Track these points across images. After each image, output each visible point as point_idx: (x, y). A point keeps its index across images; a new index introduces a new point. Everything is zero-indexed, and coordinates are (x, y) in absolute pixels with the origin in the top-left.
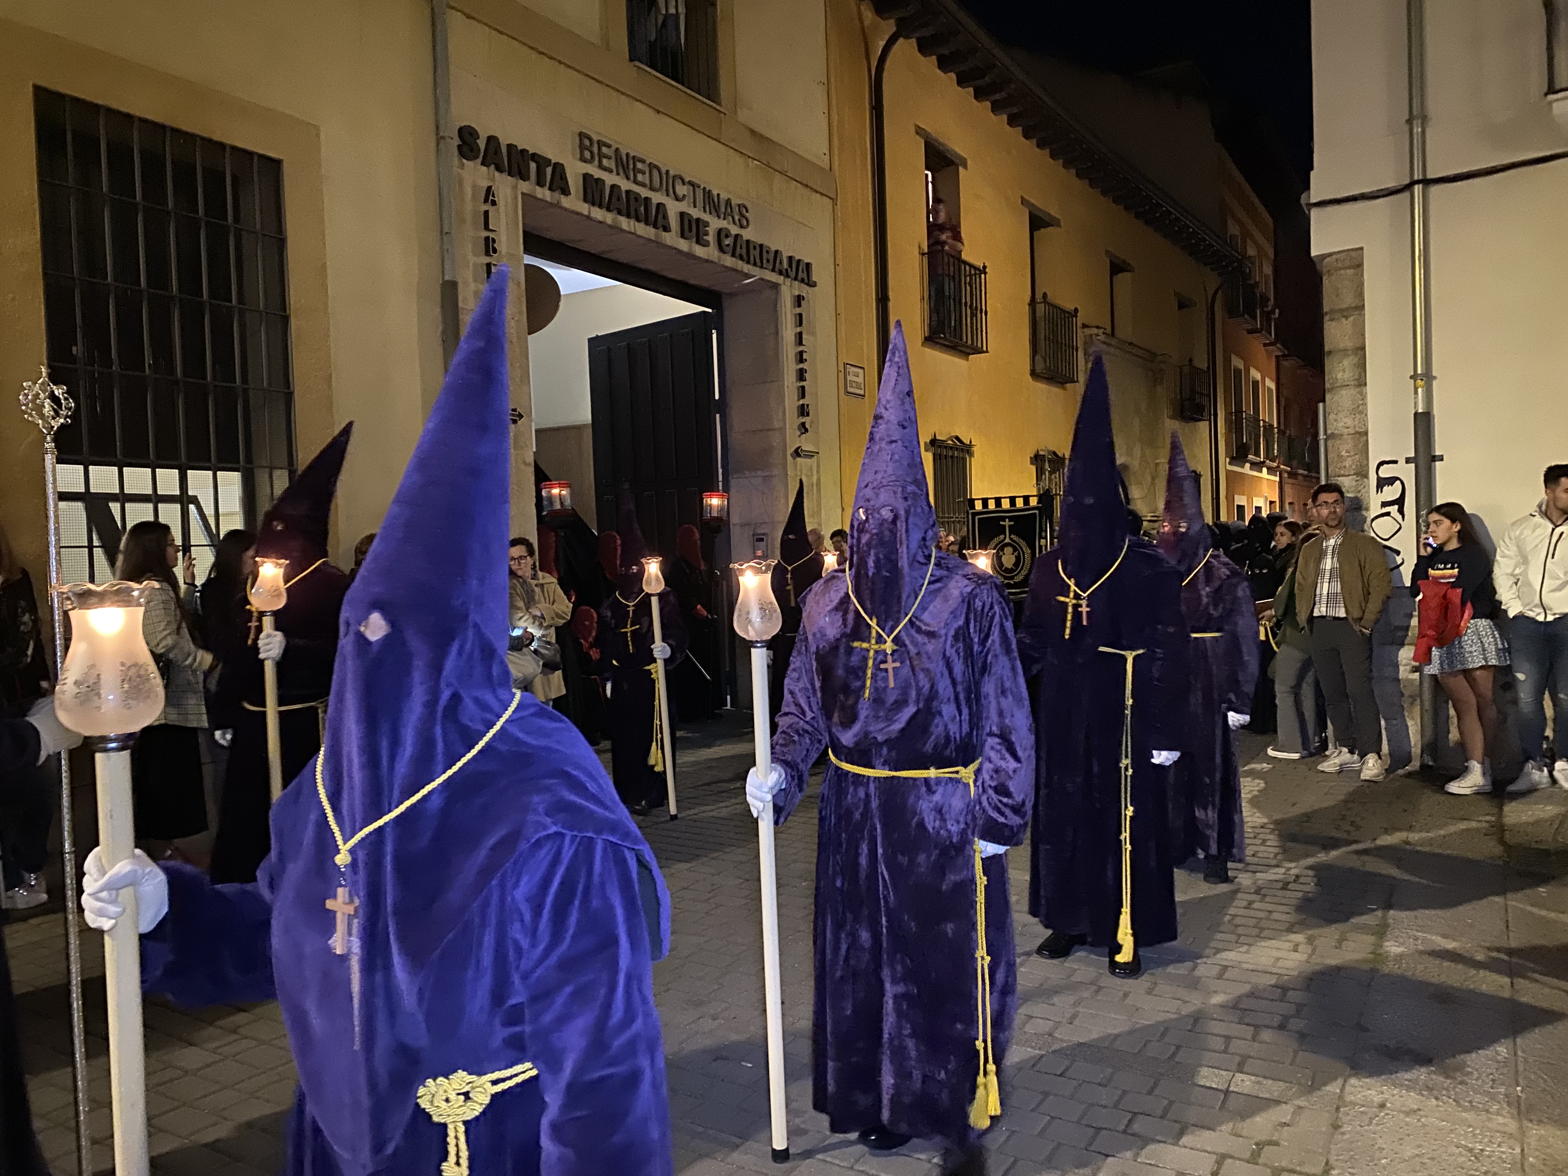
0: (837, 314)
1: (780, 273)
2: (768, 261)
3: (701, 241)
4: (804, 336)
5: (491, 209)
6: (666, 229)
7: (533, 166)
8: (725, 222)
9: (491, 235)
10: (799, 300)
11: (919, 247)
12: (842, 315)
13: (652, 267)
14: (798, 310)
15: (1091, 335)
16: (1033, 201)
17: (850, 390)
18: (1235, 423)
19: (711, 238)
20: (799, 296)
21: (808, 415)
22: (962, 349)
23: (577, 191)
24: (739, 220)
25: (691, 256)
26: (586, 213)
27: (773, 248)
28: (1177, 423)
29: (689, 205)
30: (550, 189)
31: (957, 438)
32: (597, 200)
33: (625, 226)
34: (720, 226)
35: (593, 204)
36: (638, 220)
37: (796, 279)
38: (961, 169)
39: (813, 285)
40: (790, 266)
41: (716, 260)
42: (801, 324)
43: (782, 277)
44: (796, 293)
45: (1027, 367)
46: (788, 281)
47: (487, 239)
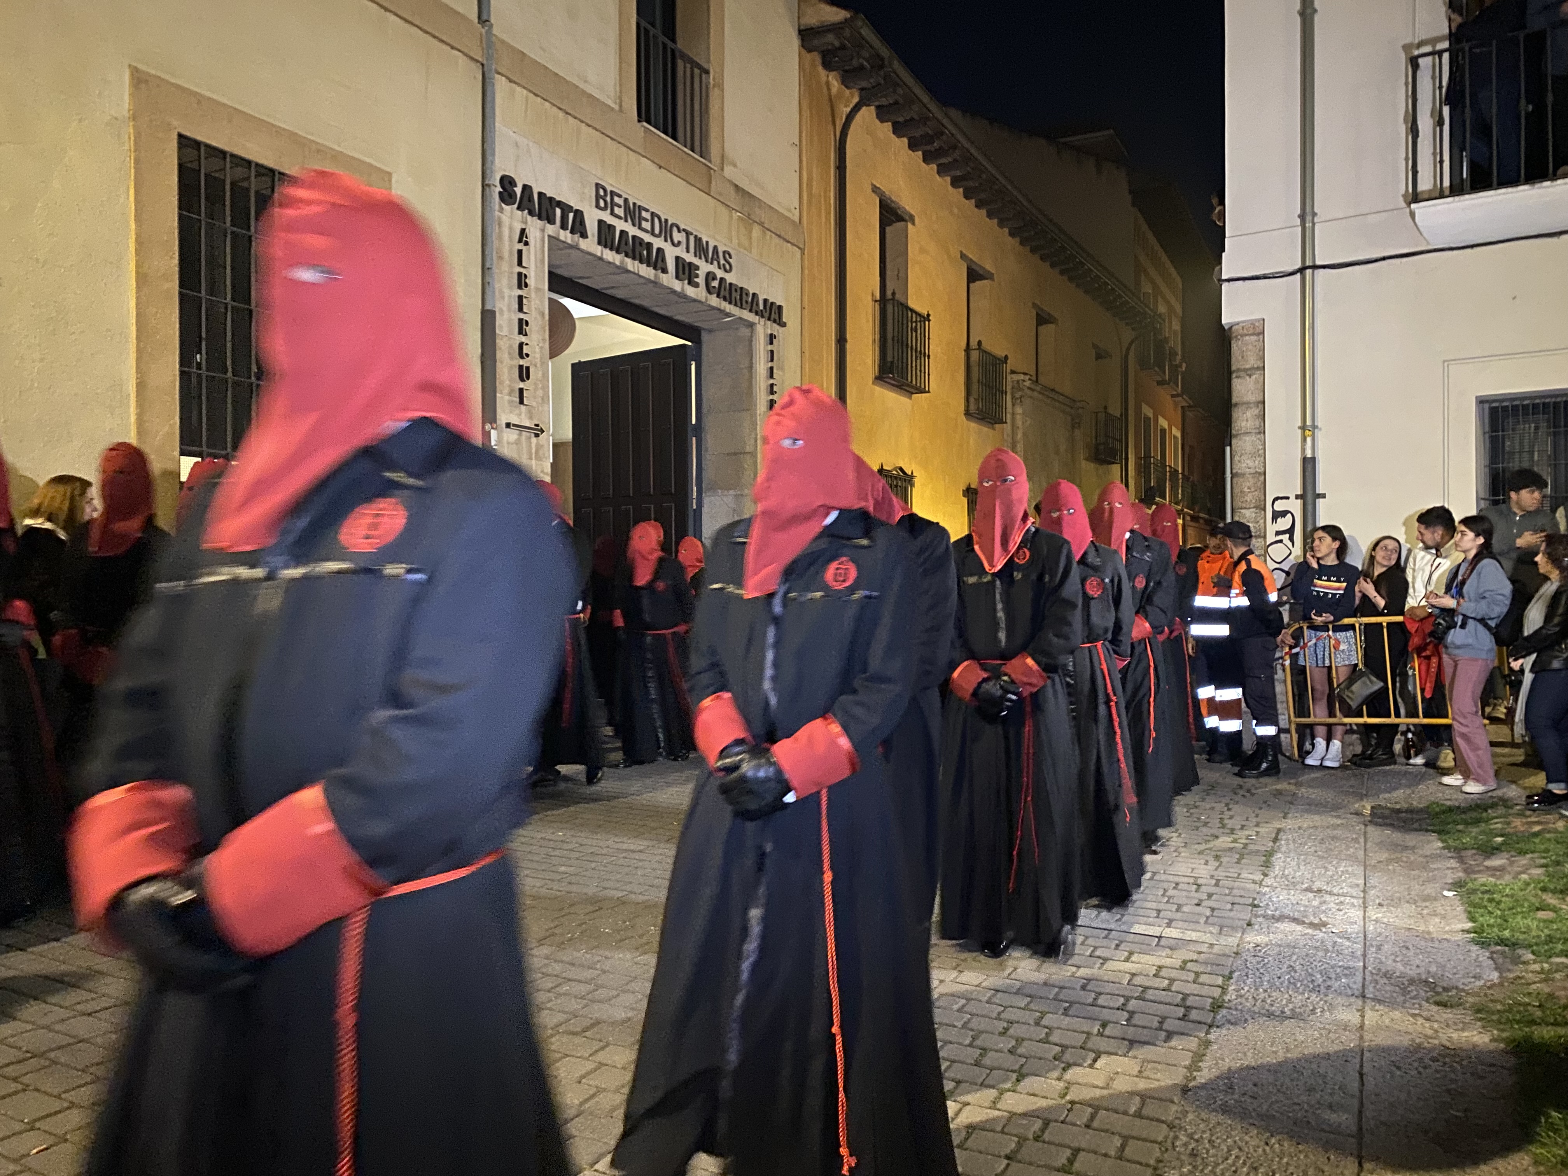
0: (802, 352)
1: (757, 314)
2: (747, 302)
3: (693, 283)
4: (775, 371)
5: (524, 248)
6: (664, 271)
7: (558, 211)
8: (712, 266)
9: (524, 271)
10: (772, 338)
11: (873, 294)
12: (807, 354)
13: (646, 303)
14: (770, 347)
15: (1018, 381)
16: (971, 256)
18: (1144, 467)
19: (701, 280)
20: (771, 335)
22: (906, 388)
23: (593, 235)
24: (724, 265)
25: (682, 296)
26: (599, 254)
27: (752, 291)
28: (1092, 465)
29: (683, 250)
30: (572, 232)
31: (901, 469)
32: (609, 244)
33: (630, 268)
34: (709, 270)
35: (605, 247)
36: (641, 262)
37: (769, 319)
38: (910, 226)
39: (784, 325)
40: (765, 307)
41: (703, 300)
42: (772, 360)
43: (758, 317)
44: (769, 332)
45: (962, 408)
46: (762, 321)
47: (520, 274)
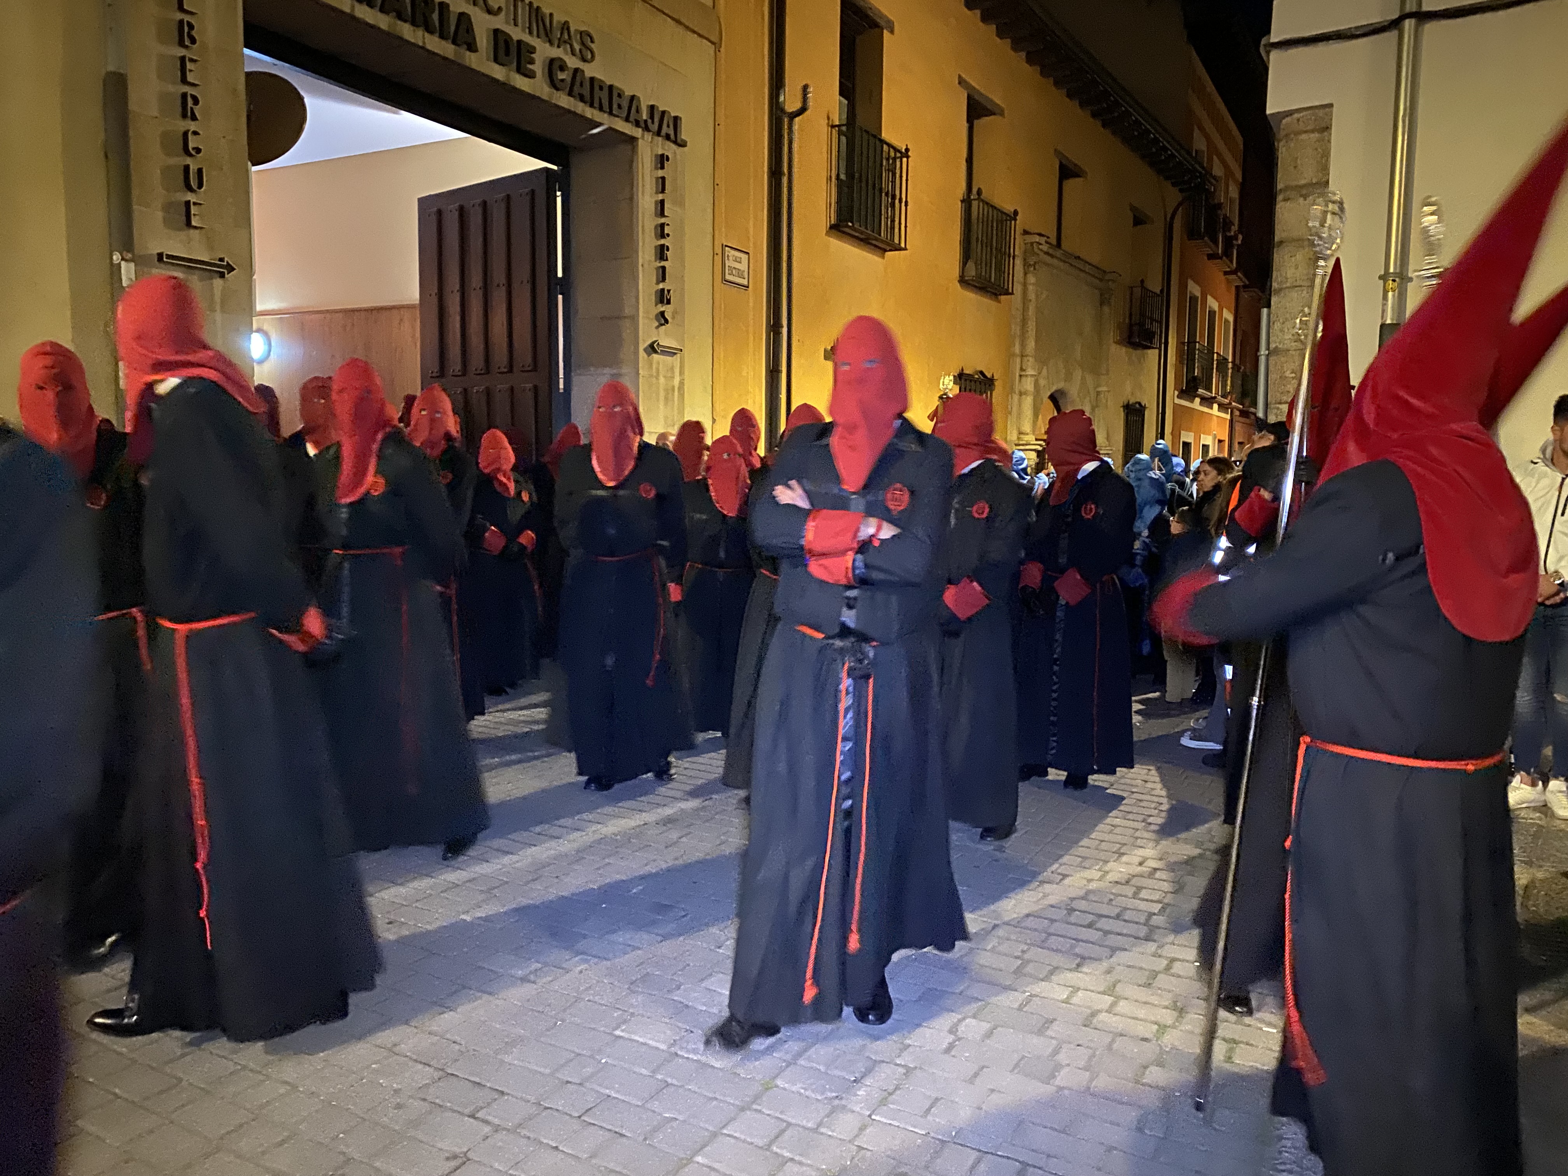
0: (715, 185)
1: (637, 124)
2: (620, 107)
3: (522, 71)
4: (667, 206)
6: (472, 48)
8: (560, 50)
9: (187, 18)
10: (662, 161)
12: (721, 186)
14: (660, 173)
15: (1032, 244)
16: (972, 82)
17: (728, 277)
18: (1187, 355)
19: (538, 67)
20: (662, 156)
21: (669, 302)
22: (874, 242)
24: (580, 50)
27: (628, 93)
28: (1124, 349)
29: (507, 23)
33: (408, 36)
34: (553, 55)
36: (429, 30)
37: (658, 134)
39: (683, 144)
40: (652, 117)
41: (545, 97)
42: (663, 190)
43: (640, 130)
44: (658, 151)
45: (956, 272)
46: (648, 136)
47: (181, 22)
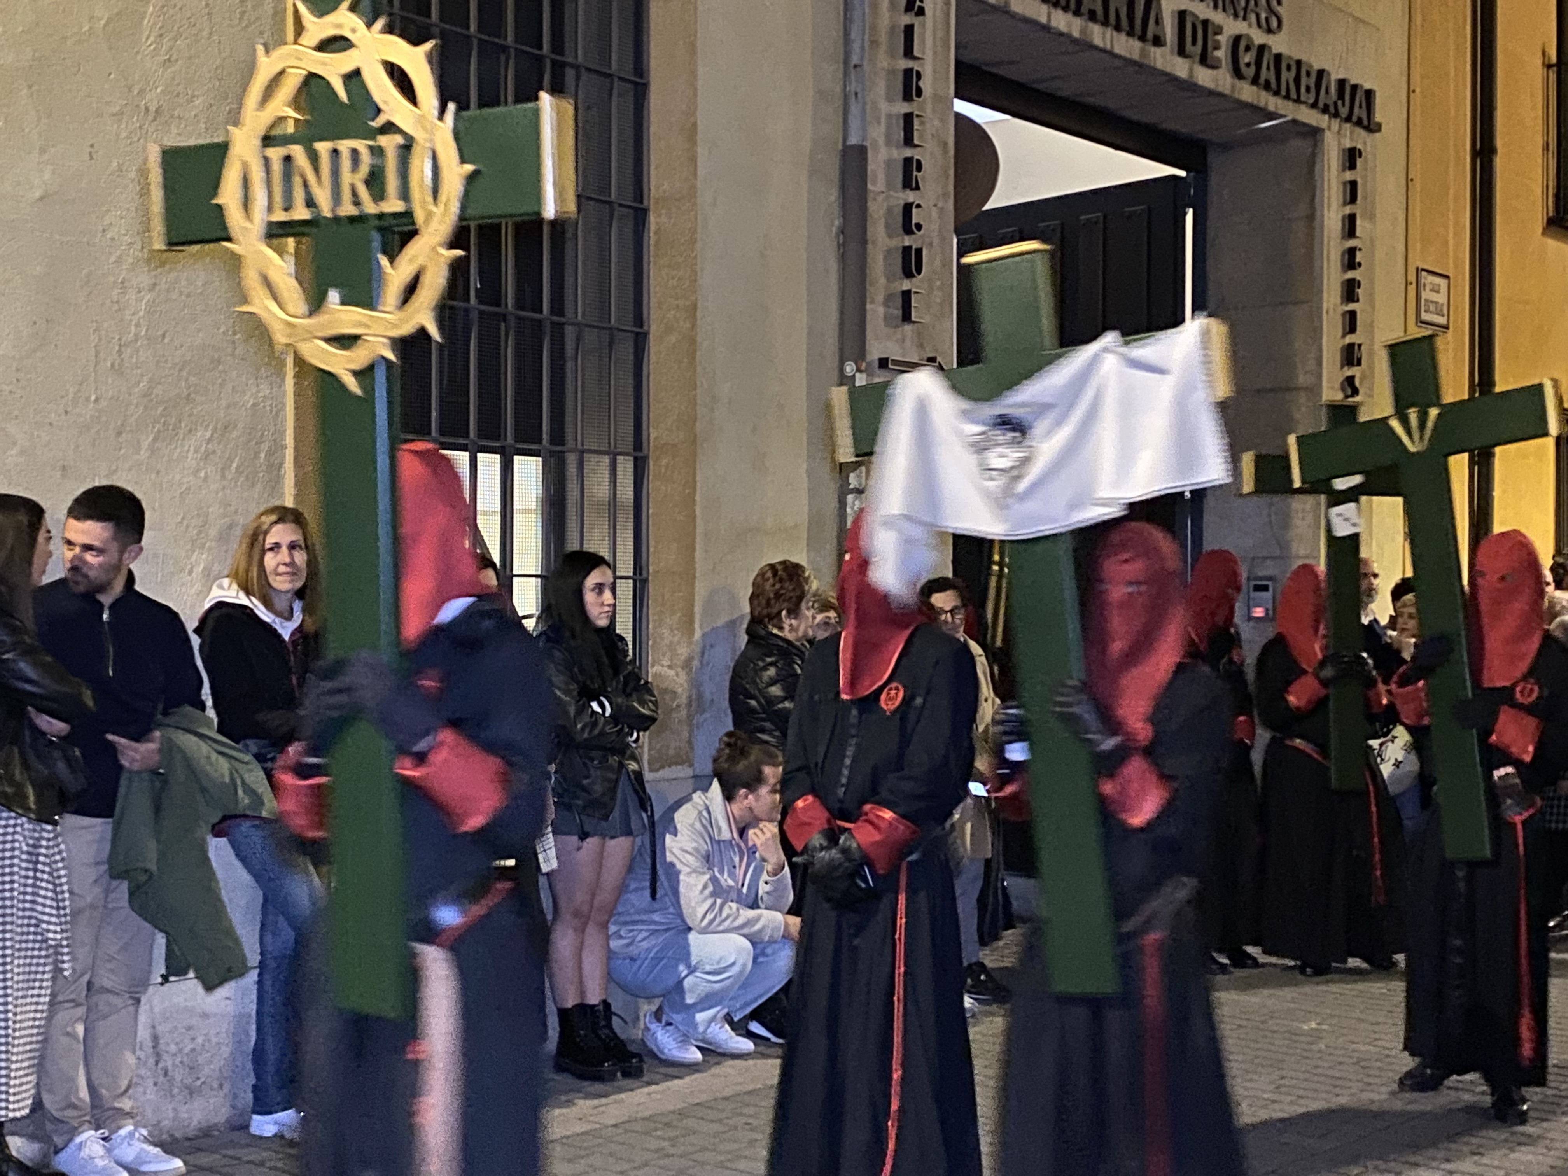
0: (1409, 181)
1: (1325, 110)
2: (1308, 89)
3: (1209, 62)
4: (1359, 222)
6: (1158, 41)
8: (1245, 24)
9: (915, 66)
10: (1352, 157)
11: (1544, 53)
12: (1417, 182)
13: (1111, 104)
14: (1349, 176)
17: (1425, 316)
19: (1223, 53)
20: (1352, 150)
21: (1359, 364)
24: (1267, 19)
25: (1190, 87)
26: (1044, 20)
27: (1317, 66)
33: (1098, 41)
34: (1237, 32)
36: (1118, 28)
37: (1348, 119)
39: (1378, 128)
40: (1341, 96)
41: (1227, 91)
42: (1353, 199)
43: (1326, 117)
44: (1348, 144)
46: (1335, 124)
47: (908, 73)
